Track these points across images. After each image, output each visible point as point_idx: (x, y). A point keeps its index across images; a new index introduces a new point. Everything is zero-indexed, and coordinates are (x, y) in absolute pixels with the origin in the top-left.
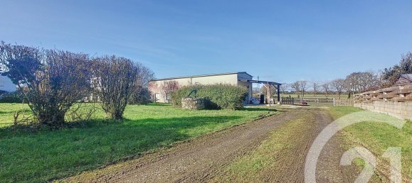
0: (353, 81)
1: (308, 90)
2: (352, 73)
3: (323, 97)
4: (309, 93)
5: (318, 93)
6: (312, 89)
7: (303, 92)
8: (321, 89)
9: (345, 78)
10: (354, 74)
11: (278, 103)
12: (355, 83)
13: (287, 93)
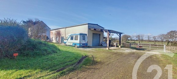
0: (171, 35)
1: (144, 39)
2: (171, 31)
3: (153, 43)
4: (145, 41)
5: (150, 41)
6: (147, 39)
7: (142, 40)
8: (152, 39)
9: (166, 34)
10: (172, 32)
11: (120, 47)
12: (172, 37)
13: (134, 40)
